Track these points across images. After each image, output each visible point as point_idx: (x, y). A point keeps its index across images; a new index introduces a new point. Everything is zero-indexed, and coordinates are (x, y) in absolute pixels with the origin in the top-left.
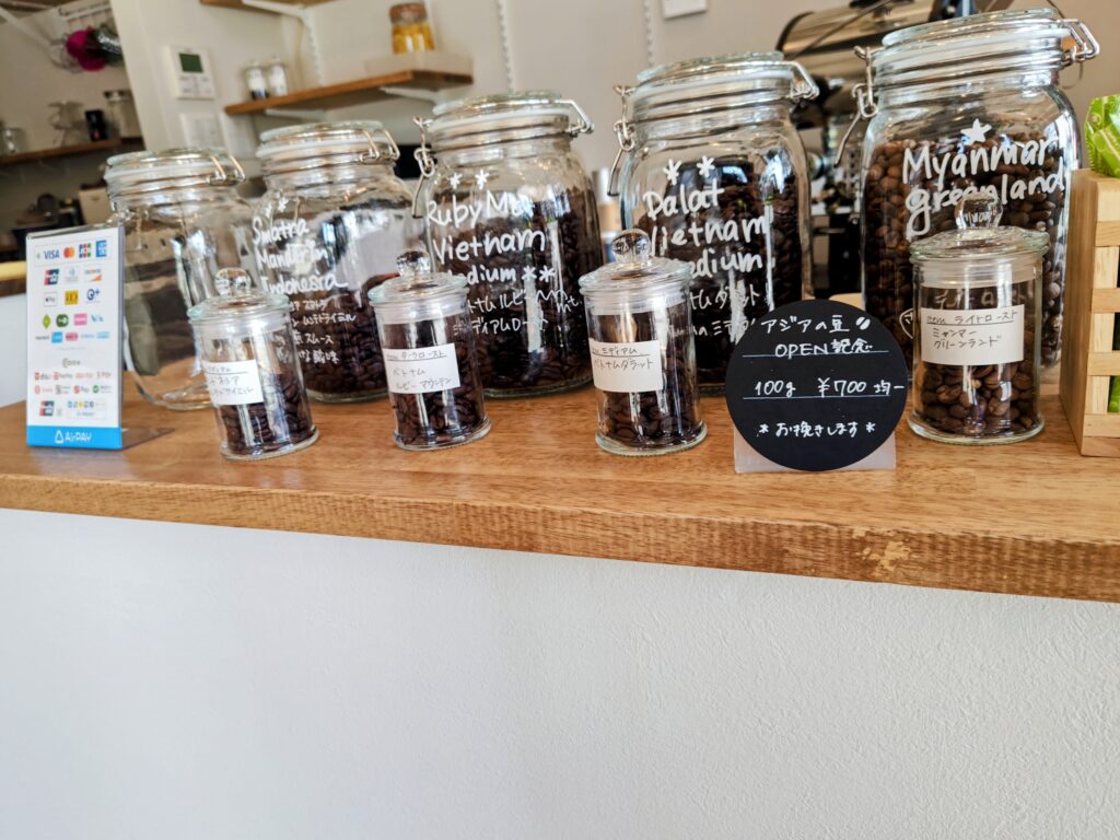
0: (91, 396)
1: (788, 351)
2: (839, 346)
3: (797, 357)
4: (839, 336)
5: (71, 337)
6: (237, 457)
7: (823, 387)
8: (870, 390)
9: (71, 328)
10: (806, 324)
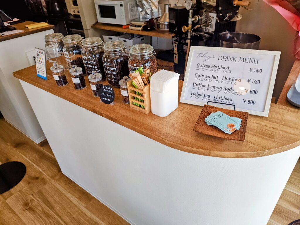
0: (43, 72)
1: (105, 90)
2: (109, 91)
3: (106, 91)
4: (110, 90)
5: (41, 64)
6: (58, 86)
7: (108, 95)
8: (111, 97)
9: (40, 63)
10: (107, 88)
